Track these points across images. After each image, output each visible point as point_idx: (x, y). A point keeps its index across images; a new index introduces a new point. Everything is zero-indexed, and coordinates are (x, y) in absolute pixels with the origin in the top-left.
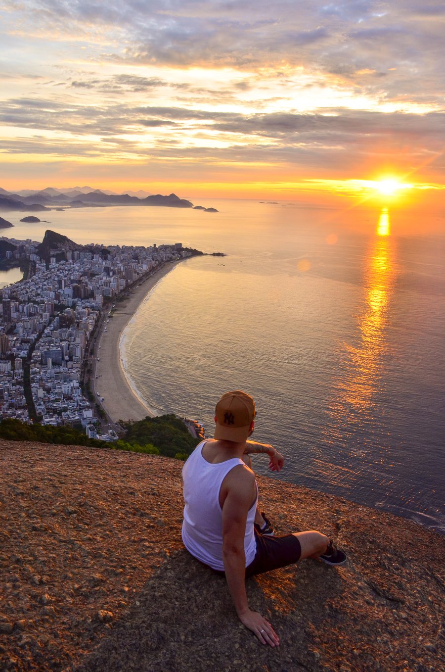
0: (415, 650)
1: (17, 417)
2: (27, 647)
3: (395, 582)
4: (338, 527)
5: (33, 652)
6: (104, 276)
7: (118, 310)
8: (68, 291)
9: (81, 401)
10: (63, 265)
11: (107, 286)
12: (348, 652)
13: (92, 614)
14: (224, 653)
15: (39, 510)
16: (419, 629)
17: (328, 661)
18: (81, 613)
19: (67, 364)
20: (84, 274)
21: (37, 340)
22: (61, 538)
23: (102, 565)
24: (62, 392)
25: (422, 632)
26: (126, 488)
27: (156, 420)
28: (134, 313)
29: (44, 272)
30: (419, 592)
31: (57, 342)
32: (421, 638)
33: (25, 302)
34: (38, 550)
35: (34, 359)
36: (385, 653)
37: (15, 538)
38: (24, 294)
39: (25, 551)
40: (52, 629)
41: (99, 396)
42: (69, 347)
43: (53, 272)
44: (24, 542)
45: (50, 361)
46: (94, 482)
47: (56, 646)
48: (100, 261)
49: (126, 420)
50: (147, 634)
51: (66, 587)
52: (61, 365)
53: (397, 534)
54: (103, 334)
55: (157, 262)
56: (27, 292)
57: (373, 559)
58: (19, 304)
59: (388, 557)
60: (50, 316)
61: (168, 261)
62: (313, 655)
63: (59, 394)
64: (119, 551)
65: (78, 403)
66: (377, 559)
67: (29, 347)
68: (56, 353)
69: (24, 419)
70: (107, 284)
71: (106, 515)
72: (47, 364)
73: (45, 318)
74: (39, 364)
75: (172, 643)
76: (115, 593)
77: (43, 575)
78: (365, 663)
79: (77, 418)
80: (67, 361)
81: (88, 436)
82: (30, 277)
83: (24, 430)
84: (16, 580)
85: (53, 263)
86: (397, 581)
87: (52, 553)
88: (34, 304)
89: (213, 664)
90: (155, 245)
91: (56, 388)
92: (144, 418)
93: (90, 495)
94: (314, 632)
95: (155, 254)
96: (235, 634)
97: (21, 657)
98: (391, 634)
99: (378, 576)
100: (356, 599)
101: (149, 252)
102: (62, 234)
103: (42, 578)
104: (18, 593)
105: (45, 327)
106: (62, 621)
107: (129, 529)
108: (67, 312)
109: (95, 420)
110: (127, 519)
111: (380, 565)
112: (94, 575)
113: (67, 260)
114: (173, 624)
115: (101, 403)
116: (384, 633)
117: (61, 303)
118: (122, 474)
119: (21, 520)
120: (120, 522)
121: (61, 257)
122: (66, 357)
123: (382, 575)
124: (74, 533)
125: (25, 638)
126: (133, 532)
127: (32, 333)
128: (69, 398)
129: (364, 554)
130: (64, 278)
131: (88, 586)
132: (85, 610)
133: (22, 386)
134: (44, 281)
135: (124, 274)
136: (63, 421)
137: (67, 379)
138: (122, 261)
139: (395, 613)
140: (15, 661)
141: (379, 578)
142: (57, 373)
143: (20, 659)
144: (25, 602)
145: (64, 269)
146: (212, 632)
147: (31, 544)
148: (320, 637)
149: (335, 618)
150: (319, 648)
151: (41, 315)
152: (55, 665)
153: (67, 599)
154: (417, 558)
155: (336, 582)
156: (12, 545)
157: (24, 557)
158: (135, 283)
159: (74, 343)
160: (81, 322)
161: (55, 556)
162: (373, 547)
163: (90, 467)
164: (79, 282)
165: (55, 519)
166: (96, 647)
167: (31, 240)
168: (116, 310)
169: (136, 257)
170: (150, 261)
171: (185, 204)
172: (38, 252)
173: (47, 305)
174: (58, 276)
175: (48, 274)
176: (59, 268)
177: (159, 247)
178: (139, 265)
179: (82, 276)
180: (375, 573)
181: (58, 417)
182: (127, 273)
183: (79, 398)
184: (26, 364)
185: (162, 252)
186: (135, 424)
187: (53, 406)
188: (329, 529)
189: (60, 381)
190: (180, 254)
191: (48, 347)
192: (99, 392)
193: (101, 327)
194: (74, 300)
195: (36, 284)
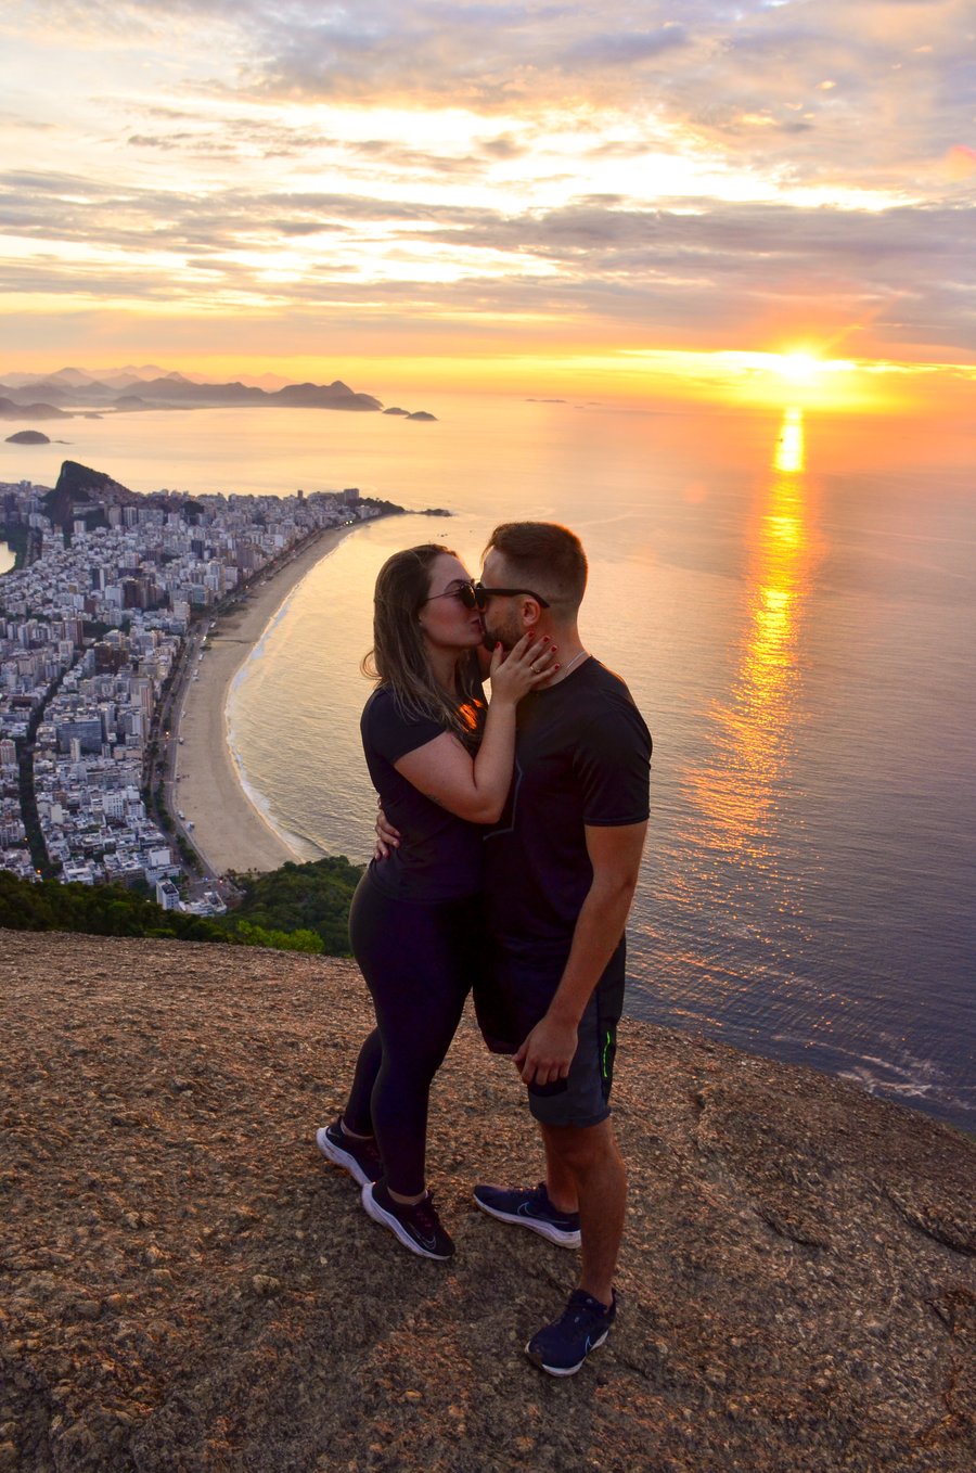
0: (847, 1336)
1: (7, 866)
2: (130, 1344)
3: (811, 1209)
4: (699, 1103)
5: (140, 1353)
6: (191, 559)
7: (222, 634)
8: (113, 593)
9: (145, 829)
10: (100, 536)
11: (197, 581)
12: (722, 1342)
13: (241, 1282)
14: (489, 1350)
15: (120, 1085)
16: (856, 1297)
17: (683, 1360)
18: (220, 1281)
19: (112, 752)
20: (147, 556)
21: (47, 699)
22: (168, 1139)
23: (250, 1190)
24: (103, 811)
25: (861, 1303)
26: (280, 1034)
27: (306, 869)
28: (257, 639)
29: (59, 553)
30: (857, 1227)
31: (90, 704)
32: (858, 1313)
33: (19, 616)
34: (129, 1163)
35: (42, 740)
36: (790, 1343)
37: (82, 1141)
38: (16, 600)
39: (104, 1166)
40: (170, 1310)
41: (183, 819)
42: (116, 715)
43: (79, 553)
44: (99, 1147)
45: (76, 744)
46: (217, 1023)
47: (182, 1342)
48: (183, 528)
49: (242, 869)
50: (345, 1319)
51: (187, 1234)
52: (100, 753)
53: (816, 1112)
54: (191, 686)
55: (306, 530)
56: (24, 597)
57: (769, 1164)
58: (8, 623)
59: (799, 1160)
60: (76, 648)
61: (328, 527)
62: (656, 1350)
63: (97, 816)
64: (280, 1161)
65: (137, 835)
66: (776, 1165)
67: (31, 714)
68: (91, 727)
69: (22, 870)
70: (197, 577)
71: (249, 1091)
72: (69, 752)
73: (63, 651)
74: (53, 751)
75: (392, 1333)
76: (280, 1242)
77: (143, 1210)
78: (753, 1361)
79: (136, 867)
80: (113, 745)
81: (161, 906)
82: (30, 564)
83: (23, 894)
84: (94, 1222)
85: (80, 532)
86: (814, 1207)
87: (155, 1169)
88: (39, 621)
89: (469, 1369)
90: (300, 493)
91: (89, 804)
92: (281, 865)
93: (213, 1052)
94: (657, 1308)
95: (301, 512)
96: (508, 1314)
97: (121, 1361)
98: (803, 1306)
99: (778, 1198)
100: (736, 1244)
101: (287, 509)
102: (97, 469)
103: (141, 1217)
104: (102, 1245)
105: (64, 672)
106: (186, 1296)
107: (295, 1117)
108: (111, 639)
109: (175, 871)
110: (289, 1097)
111: (784, 1176)
112: (236, 1209)
113: (109, 527)
114: (391, 1297)
115: (188, 834)
116: (789, 1306)
117: (99, 618)
118: (267, 1004)
119: (88, 1105)
120: (277, 1105)
121: (96, 520)
122: (112, 737)
123: (787, 1197)
124: (192, 1128)
125: (124, 1328)
126: (303, 1123)
127: (37, 685)
128: (118, 824)
129: (751, 1155)
130: (104, 566)
131: (228, 1230)
132: (228, 1275)
133: (15, 798)
134: (61, 572)
135: (234, 555)
136: (106, 874)
137: (115, 783)
138: (229, 528)
139: (811, 1268)
140: (112, 1368)
141: (780, 1202)
142: (92, 770)
143: (119, 1364)
144: (115, 1262)
145: (104, 546)
146: (464, 1311)
147: (113, 1152)
148: (667, 1316)
149: (695, 1279)
150: (665, 1337)
151: (56, 646)
152: (183, 1374)
153: (193, 1255)
154: (853, 1160)
155: (697, 1211)
156: (78, 1155)
157: (104, 1177)
158: (257, 576)
159: (129, 705)
160: (142, 659)
161: (160, 1174)
162: (769, 1142)
163: (200, 989)
164: (138, 573)
165: (153, 1101)
166: (253, 1342)
167: (29, 483)
168: (217, 634)
169: (260, 520)
170: (290, 527)
171: (364, 403)
172: (46, 508)
173: (67, 624)
174: (91, 561)
175: (69, 556)
176: (93, 543)
177: (310, 496)
178: (266, 536)
179: (144, 559)
180: (773, 1193)
181: (95, 866)
182: (240, 554)
183: (140, 825)
184: (25, 753)
185: (315, 507)
186: (262, 879)
187: (85, 842)
188: (682, 1107)
189: (100, 787)
190: (354, 512)
191: (72, 715)
192: (183, 811)
193: (185, 671)
194: (125, 612)
195: (43, 578)
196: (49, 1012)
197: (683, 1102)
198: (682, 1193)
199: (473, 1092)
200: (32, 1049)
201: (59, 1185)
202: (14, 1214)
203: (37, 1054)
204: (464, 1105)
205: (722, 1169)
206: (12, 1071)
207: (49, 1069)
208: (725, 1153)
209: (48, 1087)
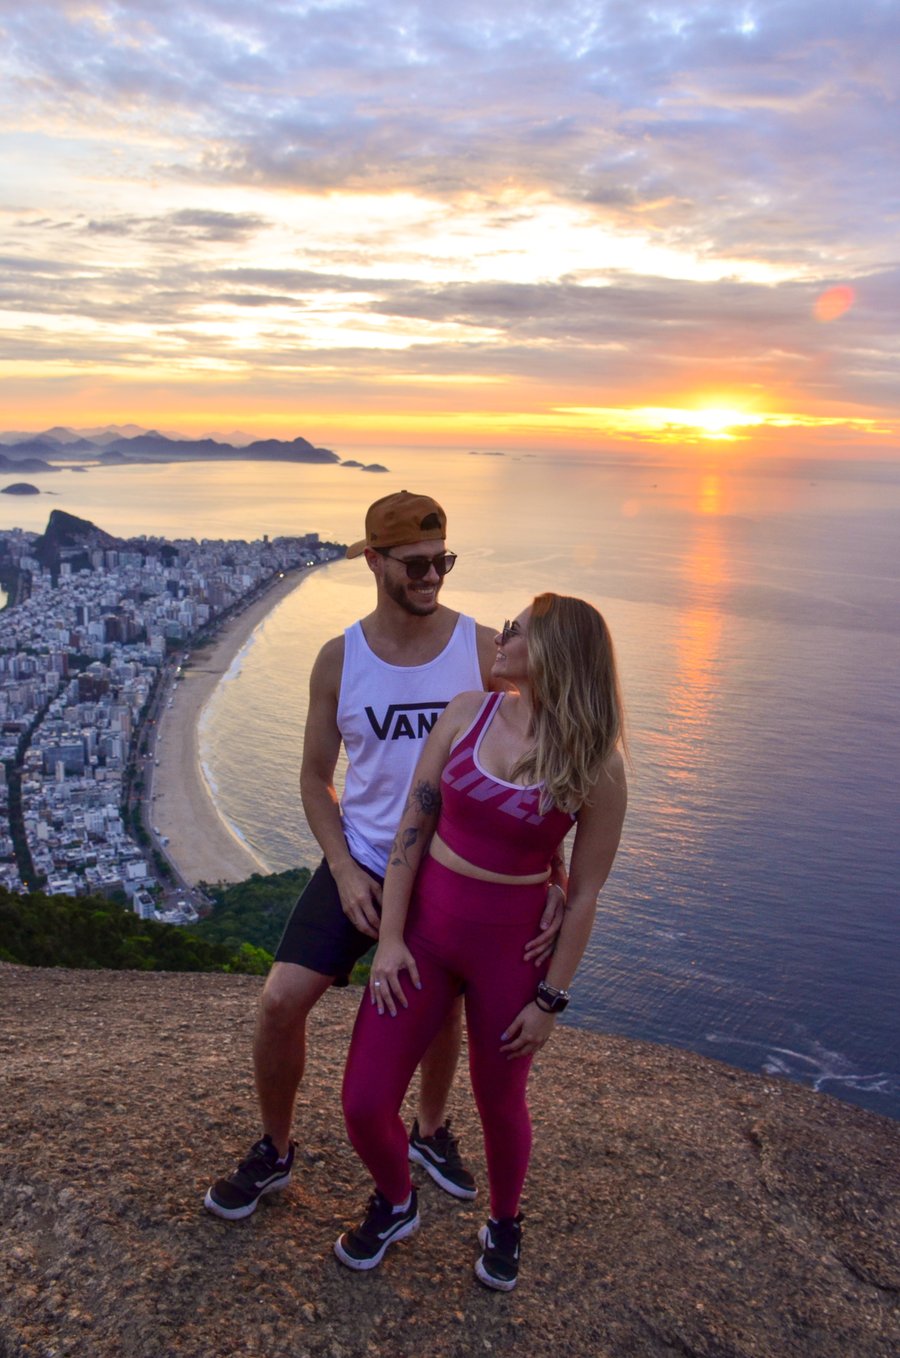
3: (880, 1250)
6: (167, 597)
7: (194, 666)
8: (95, 629)
9: (123, 844)
10: (84, 577)
11: (172, 617)
19: (94, 773)
20: (127, 595)
21: (35, 725)
22: (317, 1217)
24: (85, 828)
27: (272, 880)
28: (225, 670)
29: (47, 592)
31: (73, 730)
33: (9, 651)
34: (290, 1248)
35: (30, 763)
38: (8, 635)
39: (269, 1252)
41: (159, 835)
42: (97, 739)
43: (65, 592)
45: (60, 766)
48: (159, 569)
49: (212, 880)
51: (360, 1324)
52: (83, 774)
54: (165, 713)
55: (271, 571)
56: (14, 632)
57: (832, 1204)
59: (855, 1197)
60: (61, 678)
61: (291, 568)
63: (79, 832)
65: (116, 849)
66: (838, 1203)
67: (20, 739)
68: (74, 751)
69: (10, 882)
70: (172, 614)
72: (55, 774)
73: (50, 682)
74: (40, 773)
76: (445, 1326)
77: (315, 1300)
79: (115, 879)
80: (95, 767)
81: (138, 915)
82: (21, 602)
83: (13, 905)
84: (274, 1319)
85: (66, 574)
86: (882, 1247)
87: (314, 1252)
88: (28, 655)
90: (266, 537)
91: (72, 821)
92: (248, 876)
95: (266, 555)
99: (850, 1240)
100: (829, 1294)
101: (254, 552)
102: (82, 517)
103: (316, 1309)
105: (50, 701)
108: (93, 670)
109: (151, 883)
111: (846, 1216)
112: (398, 1292)
113: (92, 568)
115: (163, 848)
117: (83, 651)
121: (81, 562)
122: (93, 759)
123: (857, 1238)
127: (25, 712)
128: (98, 839)
129: (815, 1195)
130: (87, 604)
131: (396, 1317)
134: (49, 610)
135: (206, 594)
136: (88, 886)
137: (96, 802)
138: (201, 569)
141: (853, 1245)
142: (75, 790)
145: (87, 586)
147: (273, 1236)
149: (806, 1337)
151: (43, 677)
155: (787, 1260)
158: (227, 612)
159: (110, 730)
160: (121, 689)
161: (320, 1257)
162: (826, 1180)
164: (118, 610)
167: (21, 530)
168: (190, 665)
169: (229, 562)
170: (257, 568)
171: (324, 456)
172: (36, 552)
173: (53, 657)
174: (76, 600)
175: (56, 595)
176: (77, 583)
177: (275, 541)
178: (235, 576)
179: (124, 598)
180: (844, 1234)
181: (78, 879)
182: (212, 593)
183: (119, 840)
184: (14, 774)
185: (279, 551)
186: (231, 889)
187: (68, 857)
188: (742, 1146)
189: (82, 805)
190: (314, 554)
191: (57, 739)
192: (159, 827)
193: (161, 699)
194: (107, 646)
195: (32, 615)
196: (171, 1081)
197: (741, 1141)
198: (770, 1241)
199: (563, 1144)
200: (171, 1124)
201: (233, 1277)
202: (202, 1315)
203: (177, 1130)
204: (560, 1159)
205: (794, 1211)
206: (160, 1151)
207: (191, 1146)
208: (793, 1193)
209: (196, 1166)
